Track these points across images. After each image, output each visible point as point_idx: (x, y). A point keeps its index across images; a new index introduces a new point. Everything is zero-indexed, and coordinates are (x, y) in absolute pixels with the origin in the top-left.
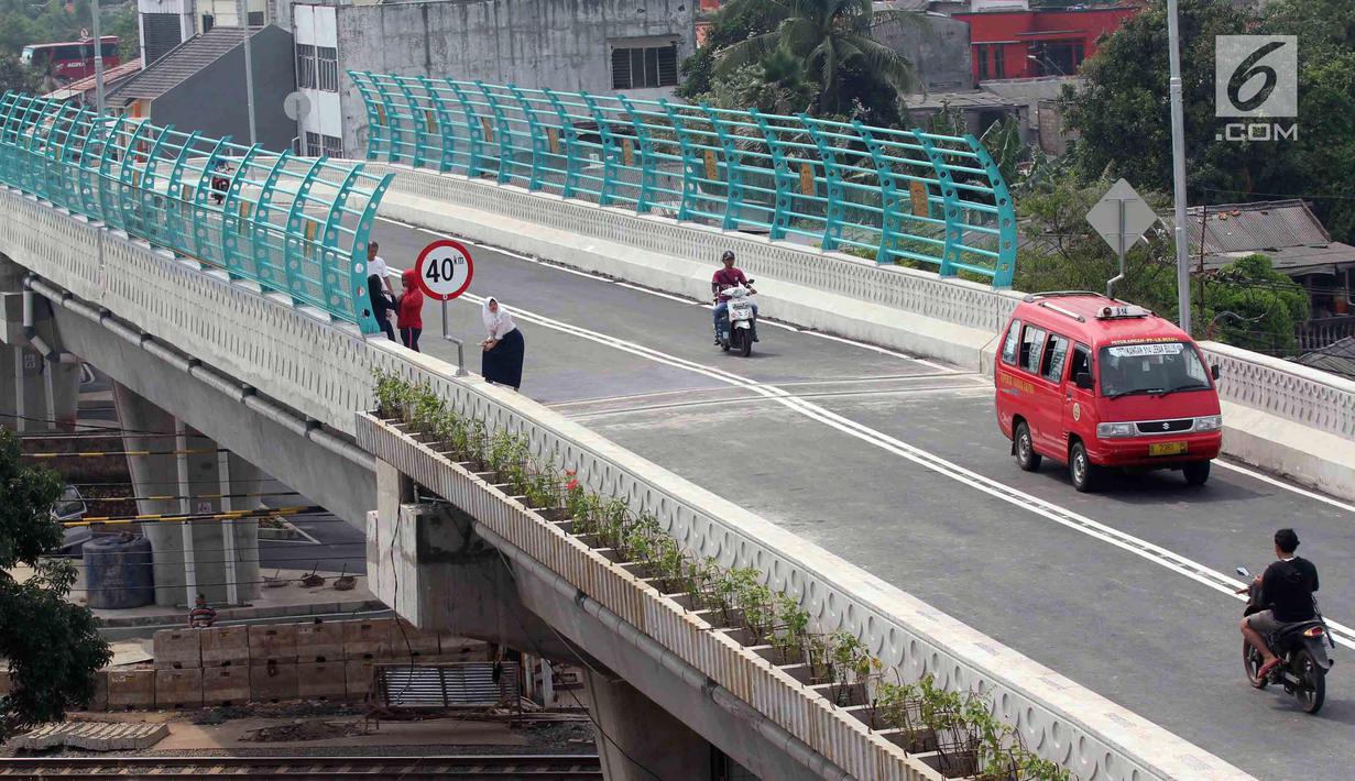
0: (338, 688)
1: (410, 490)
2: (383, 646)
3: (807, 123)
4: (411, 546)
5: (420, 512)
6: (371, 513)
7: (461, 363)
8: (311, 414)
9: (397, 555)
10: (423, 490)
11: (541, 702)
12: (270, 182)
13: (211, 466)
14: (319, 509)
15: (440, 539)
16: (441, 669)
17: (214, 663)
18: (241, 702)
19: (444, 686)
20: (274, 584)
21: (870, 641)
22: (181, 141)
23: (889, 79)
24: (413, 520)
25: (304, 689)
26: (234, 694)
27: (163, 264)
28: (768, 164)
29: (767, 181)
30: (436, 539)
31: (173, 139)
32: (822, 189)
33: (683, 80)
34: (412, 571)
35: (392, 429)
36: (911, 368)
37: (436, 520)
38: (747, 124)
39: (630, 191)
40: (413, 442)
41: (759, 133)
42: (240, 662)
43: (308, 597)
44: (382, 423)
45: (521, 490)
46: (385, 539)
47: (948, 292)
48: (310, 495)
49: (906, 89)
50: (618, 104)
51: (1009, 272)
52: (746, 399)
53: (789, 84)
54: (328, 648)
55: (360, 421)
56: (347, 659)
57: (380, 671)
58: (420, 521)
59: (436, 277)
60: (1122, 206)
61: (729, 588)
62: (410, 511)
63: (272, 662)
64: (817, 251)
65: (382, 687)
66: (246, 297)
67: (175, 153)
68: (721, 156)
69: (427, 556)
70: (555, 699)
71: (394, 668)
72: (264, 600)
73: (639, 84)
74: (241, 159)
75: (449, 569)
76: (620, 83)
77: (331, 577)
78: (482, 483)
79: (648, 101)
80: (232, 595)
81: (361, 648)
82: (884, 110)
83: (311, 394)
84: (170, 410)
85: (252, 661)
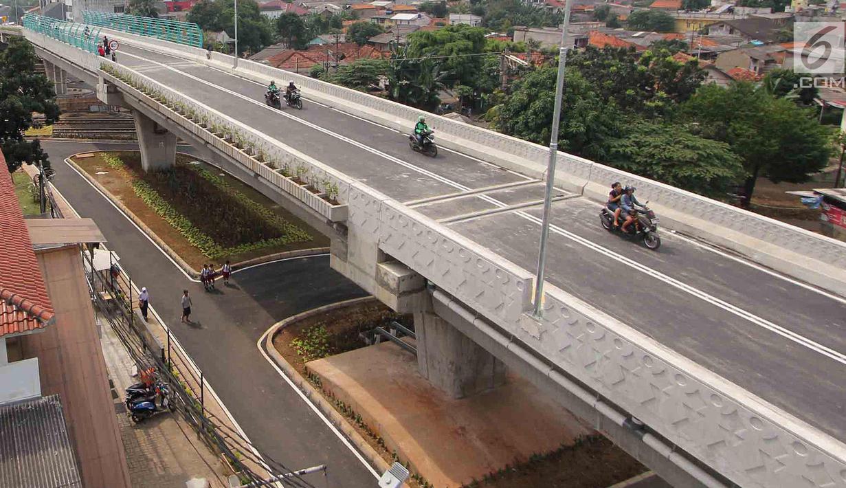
0: (81, 108)
1: (106, 81)
2: (88, 101)
3: (146, 18)
4: (106, 91)
5: (107, 85)
6: (97, 85)
8: (84, 67)
9: (103, 92)
10: (108, 81)
11: (114, 110)
12: (71, 27)
13: (59, 72)
14: (83, 82)
15: (112, 90)
16: (99, 105)
17: (61, 104)
19: (99, 108)
20: (69, 91)
21: (208, 116)
22: (54, 20)
23: (157, 12)
24: (106, 87)
25: (76, 108)
26: (65, 109)
28: (139, 24)
29: (139, 27)
30: (110, 90)
32: (148, 28)
33: (125, 12)
34: (106, 95)
35: (104, 72)
36: (185, 61)
37: (110, 87)
38: (136, 18)
39: (118, 28)
40: (108, 74)
41: (138, 19)
42: (65, 104)
43: (75, 93)
44: (102, 71)
46: (101, 90)
47: (190, 48)
48: (81, 79)
49: (160, 14)
50: (115, 15)
51: (201, 46)
52: (159, 67)
53: (142, 13)
54: (80, 101)
55: (98, 70)
56: (83, 103)
59: (112, 46)
60: (224, 35)
61: (177, 105)
63: (71, 104)
64: (156, 39)
65: (89, 108)
66: (72, 47)
68: (132, 23)
69: (109, 92)
71: (91, 105)
72: (68, 93)
73: (118, 12)
74: (65, 23)
75: (112, 95)
76: (115, 12)
77: (78, 90)
79: (121, 14)
80: (62, 92)
82: (156, 16)
83: (86, 64)
84: (53, 63)
85: (67, 104)
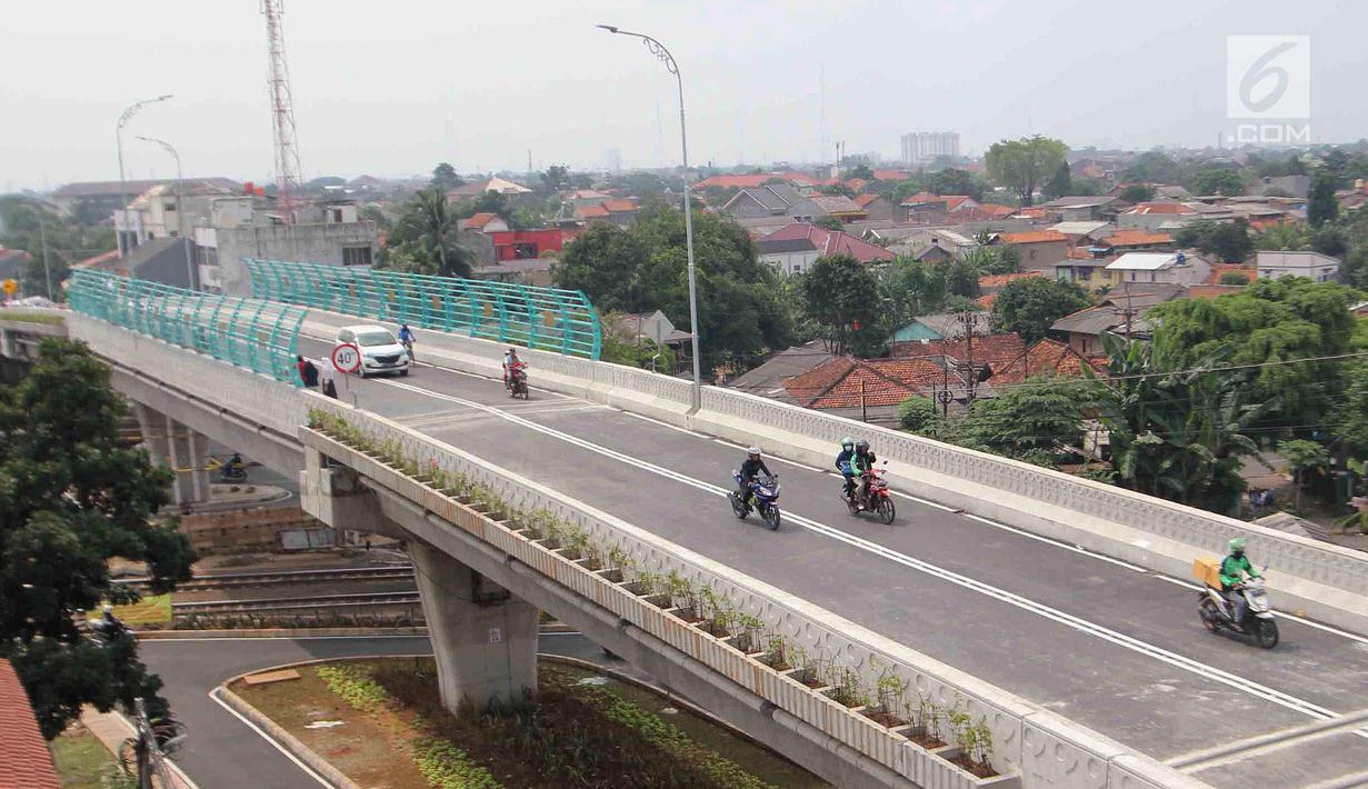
0: (255, 540)
1: (326, 461)
2: (276, 520)
3: (436, 279)
4: (327, 488)
5: (332, 472)
6: (302, 472)
7: (356, 403)
8: (262, 423)
9: (320, 493)
10: (332, 461)
11: (352, 543)
12: (217, 309)
13: (185, 440)
14: (259, 465)
15: (346, 486)
16: (307, 531)
17: (195, 531)
18: (209, 549)
19: (309, 539)
20: (216, 492)
21: (625, 548)
22: (165, 289)
23: (467, 262)
24: (328, 478)
25: (240, 541)
26: (207, 545)
27: (175, 351)
28: (418, 296)
29: (418, 304)
30: (340, 484)
31: (160, 288)
32: (443, 307)
33: (375, 262)
34: (328, 502)
35: (320, 434)
36: (554, 397)
37: (339, 476)
38: (408, 280)
39: (356, 309)
40: (334, 441)
41: (414, 283)
42: (207, 530)
43: (235, 498)
44: (314, 431)
45: (401, 466)
46: (312, 485)
47: (567, 361)
49: (475, 265)
50: (346, 272)
51: (599, 354)
52: (480, 415)
53: (424, 264)
54: (252, 522)
55: (301, 430)
56: (260, 526)
57: (278, 533)
58: (332, 477)
59: (342, 361)
60: (659, 323)
61: (535, 520)
62: (326, 472)
63: (224, 530)
64: (468, 337)
65: (279, 540)
66: (223, 367)
67: (162, 295)
68: (397, 294)
69: (336, 493)
70: (360, 541)
71: (284, 531)
72: (213, 499)
73: (355, 263)
74: (198, 298)
75: (347, 499)
76: (346, 263)
77: (244, 488)
78: (378, 463)
79: (362, 270)
80: (197, 497)
81: (266, 521)
82: (464, 271)
83: (264, 414)
84: (163, 412)
85: (214, 530)
